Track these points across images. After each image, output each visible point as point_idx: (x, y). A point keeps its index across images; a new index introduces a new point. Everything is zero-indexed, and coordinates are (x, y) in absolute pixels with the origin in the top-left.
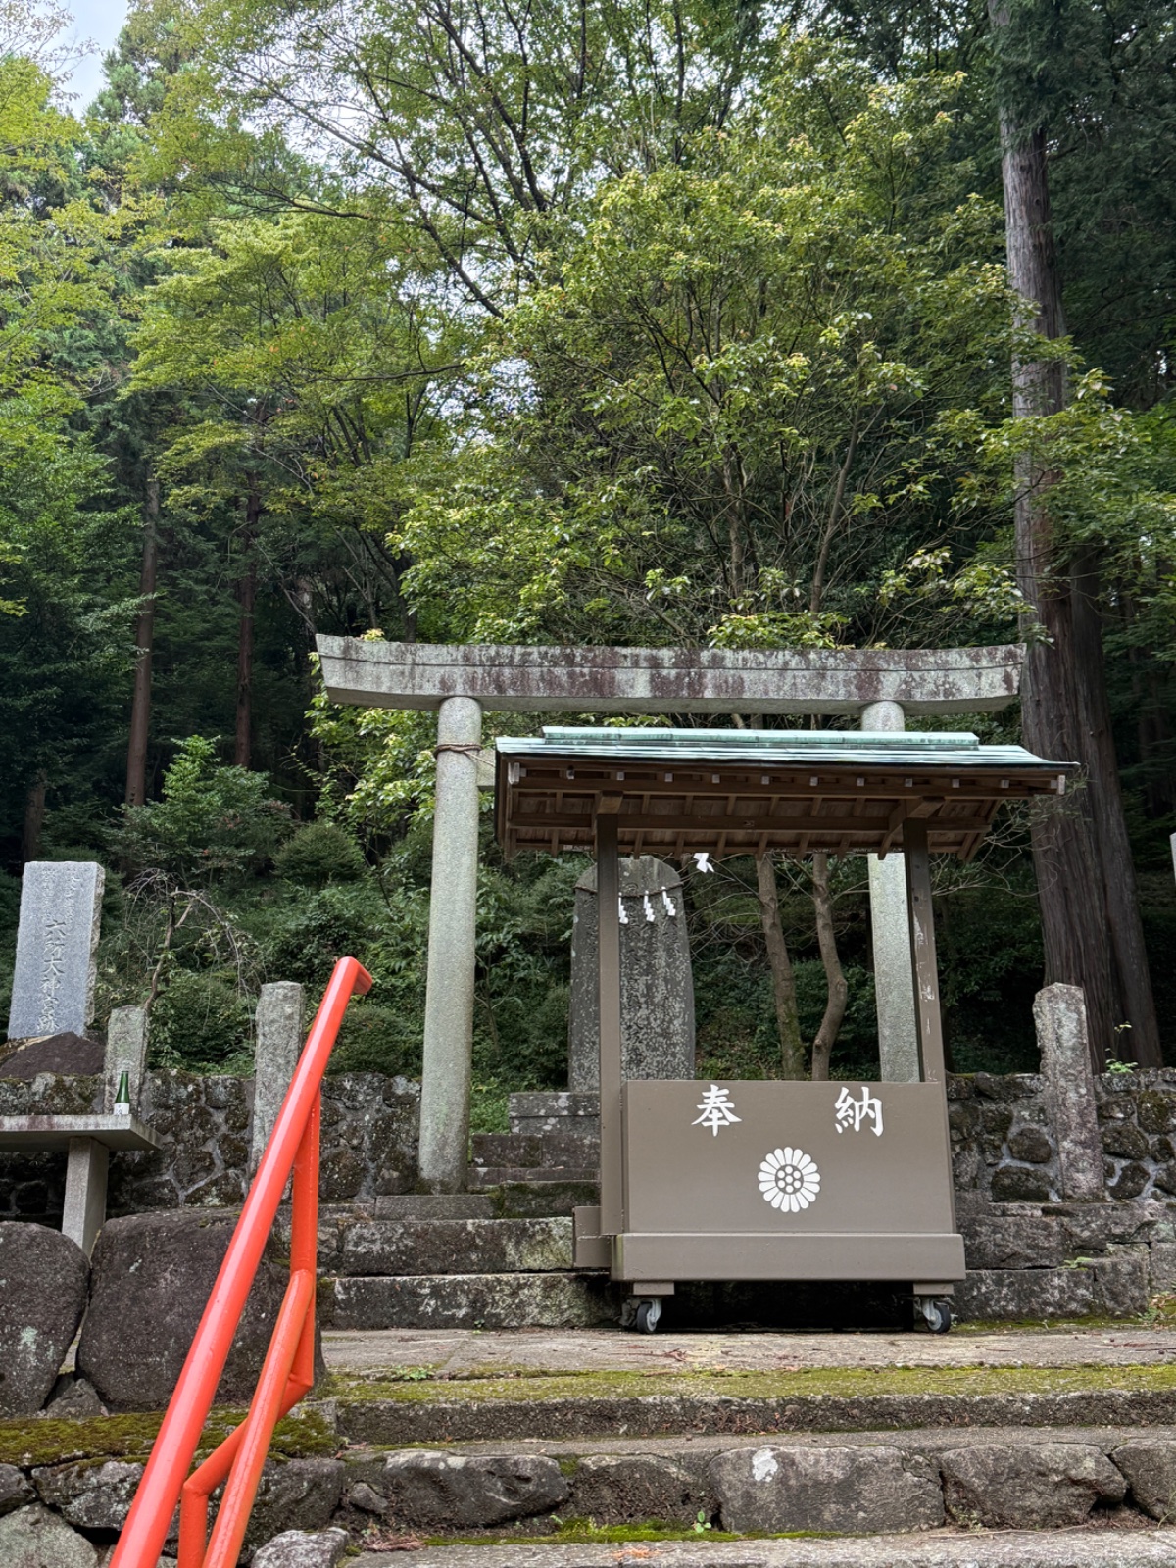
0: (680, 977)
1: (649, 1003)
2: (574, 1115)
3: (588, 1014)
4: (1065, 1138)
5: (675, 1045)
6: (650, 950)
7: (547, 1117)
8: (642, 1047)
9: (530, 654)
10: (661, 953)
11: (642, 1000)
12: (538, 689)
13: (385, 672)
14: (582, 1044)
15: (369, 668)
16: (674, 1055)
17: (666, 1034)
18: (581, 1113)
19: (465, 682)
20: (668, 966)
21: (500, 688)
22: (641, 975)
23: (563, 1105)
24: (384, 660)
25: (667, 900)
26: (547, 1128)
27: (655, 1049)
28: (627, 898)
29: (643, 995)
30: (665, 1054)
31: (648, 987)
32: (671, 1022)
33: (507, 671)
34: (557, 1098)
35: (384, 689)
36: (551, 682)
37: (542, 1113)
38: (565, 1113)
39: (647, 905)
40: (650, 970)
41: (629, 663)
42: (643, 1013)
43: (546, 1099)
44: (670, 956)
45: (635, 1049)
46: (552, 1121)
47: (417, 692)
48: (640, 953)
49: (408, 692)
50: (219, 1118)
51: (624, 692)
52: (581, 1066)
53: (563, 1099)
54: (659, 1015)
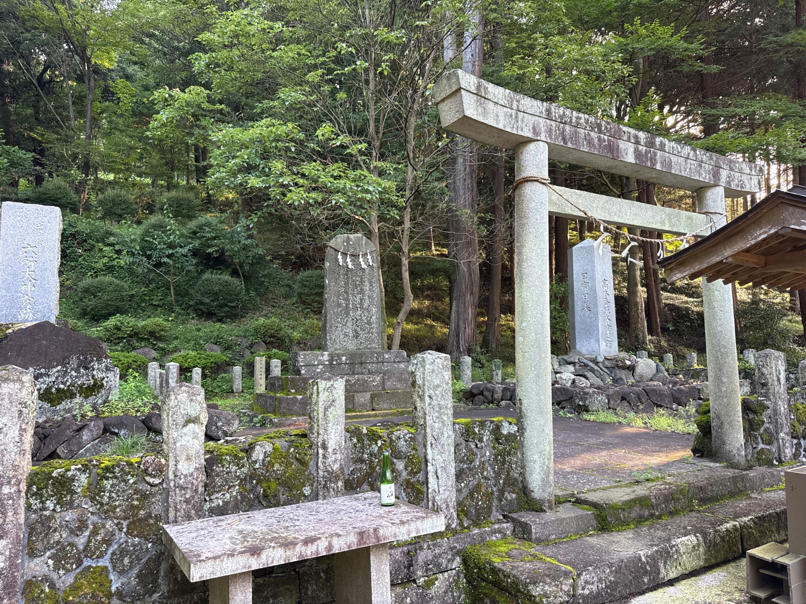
0: (375, 295)
1: (362, 307)
2: (331, 364)
3: (334, 312)
4: (781, 432)
5: (373, 328)
6: (362, 282)
7: (318, 365)
8: (359, 329)
9: (580, 118)
10: (367, 283)
11: (358, 306)
12: (583, 145)
13: (502, 111)
14: (331, 328)
15: (491, 105)
16: (372, 333)
17: (369, 323)
18: (335, 363)
19: (546, 131)
20: (370, 290)
21: (564, 139)
22: (357, 294)
23: (326, 359)
24: (500, 102)
25: (369, 257)
26: (318, 370)
27: (364, 330)
28: (352, 255)
29: (359, 304)
30: (369, 333)
31: (361, 300)
32: (371, 317)
33: (568, 128)
34: (323, 355)
35: (501, 126)
36: (590, 143)
37: (316, 363)
38: (327, 363)
39: (361, 260)
40: (362, 292)
41: (625, 138)
42: (359, 312)
43: (318, 356)
44: (371, 285)
45: (355, 330)
46: (321, 367)
47: (520, 133)
48: (358, 283)
49: (515, 132)
50: (400, 465)
51: (623, 158)
52: (331, 339)
53: (326, 357)
54: (366, 314)
